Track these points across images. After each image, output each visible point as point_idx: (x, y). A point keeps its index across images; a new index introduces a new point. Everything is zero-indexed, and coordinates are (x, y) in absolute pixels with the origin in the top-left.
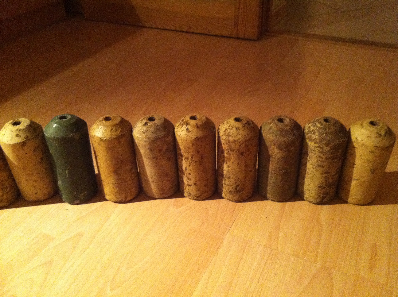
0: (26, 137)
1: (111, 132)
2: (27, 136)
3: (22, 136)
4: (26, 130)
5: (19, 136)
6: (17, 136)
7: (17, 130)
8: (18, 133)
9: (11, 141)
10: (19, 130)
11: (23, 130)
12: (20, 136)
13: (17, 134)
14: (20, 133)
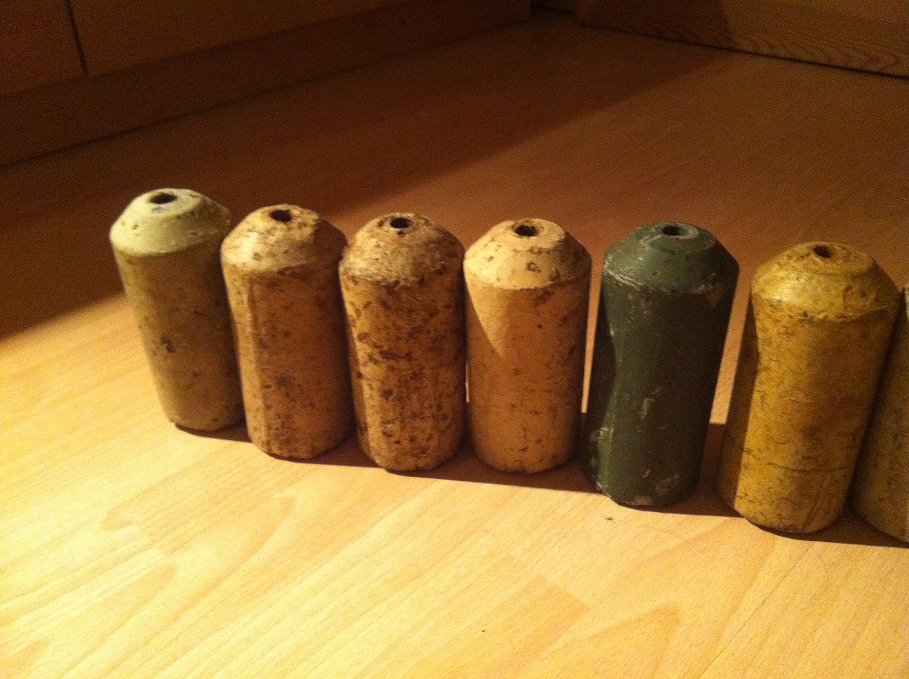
0: (554, 275)
1: (844, 297)
2: (557, 272)
3: (543, 270)
4: (557, 253)
5: (534, 270)
6: (530, 267)
7: (531, 250)
8: (532, 258)
9: (509, 279)
10: (536, 250)
11: (549, 252)
12: (539, 271)
13: (532, 263)
14: (540, 262)
